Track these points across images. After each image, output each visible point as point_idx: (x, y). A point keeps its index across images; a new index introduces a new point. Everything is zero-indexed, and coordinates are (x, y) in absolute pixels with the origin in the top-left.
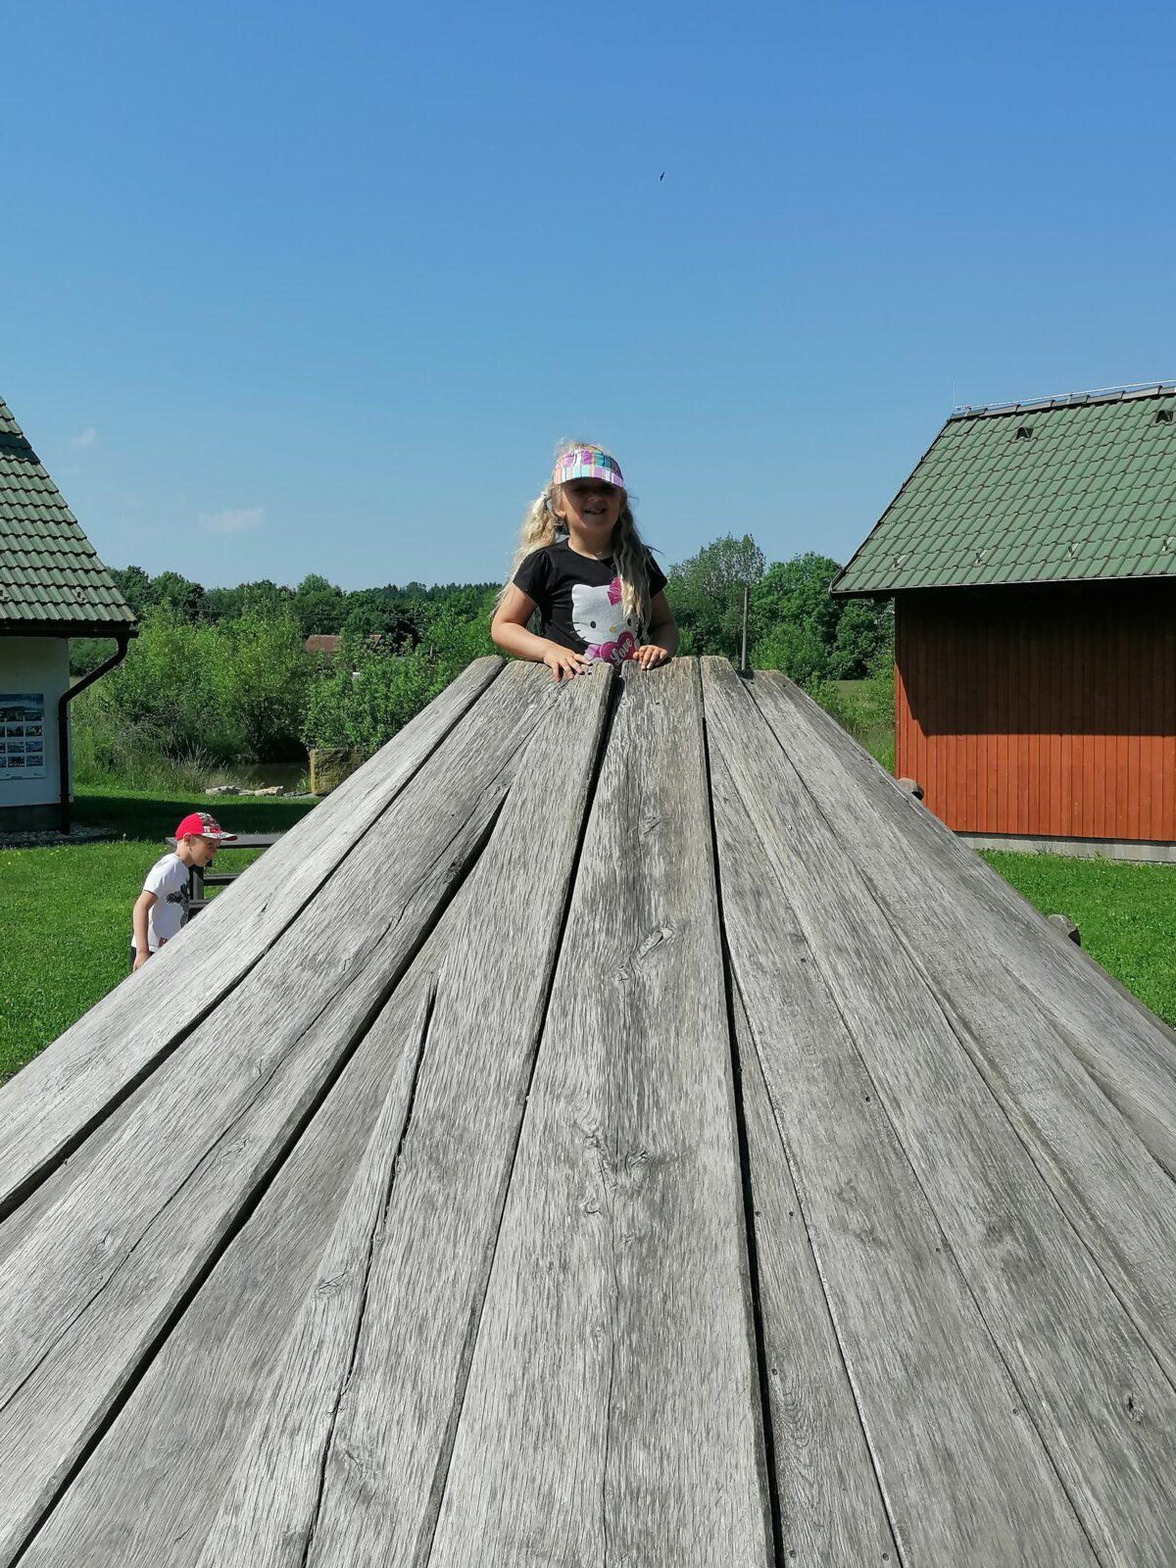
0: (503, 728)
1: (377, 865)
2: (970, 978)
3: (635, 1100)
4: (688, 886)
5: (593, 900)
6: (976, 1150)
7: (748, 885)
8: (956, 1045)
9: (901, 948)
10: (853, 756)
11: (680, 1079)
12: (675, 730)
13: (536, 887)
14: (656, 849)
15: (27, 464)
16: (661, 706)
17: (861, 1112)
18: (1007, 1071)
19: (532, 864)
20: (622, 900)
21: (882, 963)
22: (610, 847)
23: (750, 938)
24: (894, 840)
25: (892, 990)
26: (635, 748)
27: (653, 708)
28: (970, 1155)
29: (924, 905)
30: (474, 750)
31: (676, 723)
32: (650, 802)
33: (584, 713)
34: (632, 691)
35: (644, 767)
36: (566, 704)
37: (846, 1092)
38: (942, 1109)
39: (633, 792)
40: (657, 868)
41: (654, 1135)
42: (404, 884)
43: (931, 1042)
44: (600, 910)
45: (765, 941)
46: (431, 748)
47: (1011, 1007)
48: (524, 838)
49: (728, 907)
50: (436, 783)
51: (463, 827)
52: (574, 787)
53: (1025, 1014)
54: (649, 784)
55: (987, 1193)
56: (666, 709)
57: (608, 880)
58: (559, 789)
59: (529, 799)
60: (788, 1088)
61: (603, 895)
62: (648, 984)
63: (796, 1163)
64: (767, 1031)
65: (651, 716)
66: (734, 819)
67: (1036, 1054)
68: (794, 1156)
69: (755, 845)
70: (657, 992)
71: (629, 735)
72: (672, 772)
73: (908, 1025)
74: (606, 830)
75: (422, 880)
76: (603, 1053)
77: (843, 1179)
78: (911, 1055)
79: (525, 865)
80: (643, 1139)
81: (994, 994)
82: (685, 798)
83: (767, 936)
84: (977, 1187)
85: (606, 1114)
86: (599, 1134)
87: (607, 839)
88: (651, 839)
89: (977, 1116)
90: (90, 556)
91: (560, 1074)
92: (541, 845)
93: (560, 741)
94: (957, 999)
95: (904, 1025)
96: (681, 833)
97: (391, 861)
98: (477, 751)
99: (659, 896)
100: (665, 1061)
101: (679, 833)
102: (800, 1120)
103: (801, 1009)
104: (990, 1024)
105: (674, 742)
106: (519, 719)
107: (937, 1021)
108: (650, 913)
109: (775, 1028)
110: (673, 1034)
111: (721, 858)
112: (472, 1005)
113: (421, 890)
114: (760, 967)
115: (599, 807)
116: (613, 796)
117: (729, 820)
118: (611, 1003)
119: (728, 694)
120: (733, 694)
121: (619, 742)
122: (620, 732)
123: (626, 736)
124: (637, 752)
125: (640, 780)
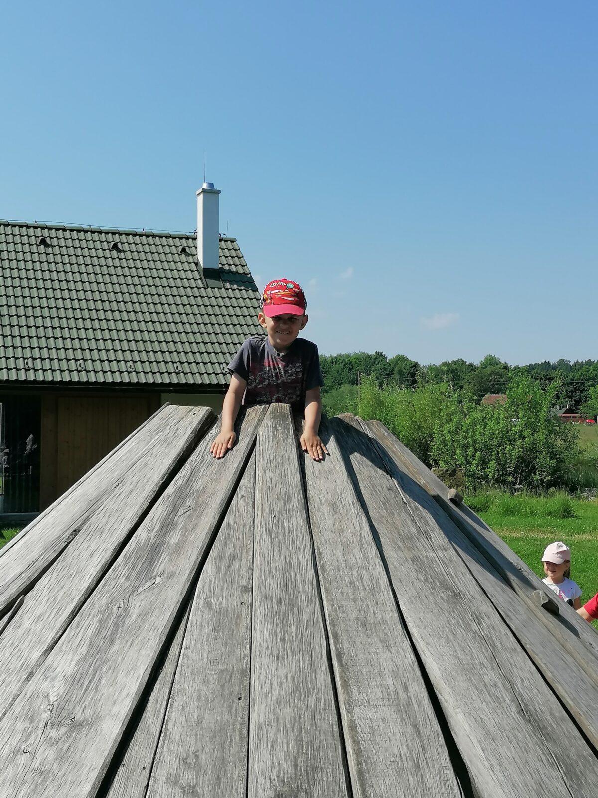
0: (141, 447)
2: (364, 625)
3: (87, 682)
4: (186, 550)
5: (130, 556)
6: (299, 742)
7: (229, 551)
8: (324, 668)
9: (317, 601)
11: (118, 673)
13: (101, 546)
14: (180, 526)
15: (250, 292)
17: (230, 707)
18: (355, 691)
19: (105, 532)
20: (145, 557)
21: (295, 609)
22: (156, 524)
23: (212, 586)
24: (358, 528)
25: (293, 628)
26: (202, 461)
28: (292, 743)
29: (355, 573)
32: (193, 496)
33: (179, 439)
35: (201, 474)
36: (173, 433)
37: (226, 692)
38: (287, 710)
39: (187, 489)
40: (174, 538)
41: (85, 707)
42: (49, 541)
43: (305, 665)
44: (130, 563)
45: (222, 589)
47: (388, 647)
48: (109, 516)
49: (208, 566)
51: (90, 508)
52: (152, 485)
53: (398, 652)
54: (198, 485)
55: (291, 770)
57: (144, 544)
58: (143, 486)
59: (124, 492)
60: (186, 686)
61: (136, 554)
62: (132, 611)
63: (165, 735)
64: (192, 648)
66: (242, 511)
67: (390, 682)
68: (167, 729)
69: (248, 526)
70: (134, 617)
73: (293, 652)
74: (159, 513)
75: (57, 539)
76: (85, 653)
77: (193, 749)
78: (282, 672)
79: (102, 532)
80: (77, 708)
81: (378, 636)
83: (225, 586)
84: (285, 765)
85: (66, 691)
86: (56, 704)
87: (157, 518)
88: (181, 520)
89: (314, 717)
91: (56, 664)
92: (116, 521)
93: (158, 456)
94: (344, 638)
95: (289, 651)
96: (200, 516)
97: (52, 527)
99: (166, 556)
100: (115, 661)
102: (183, 707)
103: (223, 635)
104: (361, 656)
106: (151, 441)
107: (318, 651)
108: (155, 566)
109: (199, 646)
110: (129, 644)
111: (220, 534)
112: (33, 617)
113: (53, 545)
114: (208, 605)
115: (163, 498)
116: (174, 492)
117: (238, 509)
118: (105, 621)
119: (275, 428)
120: (280, 428)
121: (195, 457)
122: (199, 451)
123: (201, 454)
124: (202, 464)
125: (195, 481)
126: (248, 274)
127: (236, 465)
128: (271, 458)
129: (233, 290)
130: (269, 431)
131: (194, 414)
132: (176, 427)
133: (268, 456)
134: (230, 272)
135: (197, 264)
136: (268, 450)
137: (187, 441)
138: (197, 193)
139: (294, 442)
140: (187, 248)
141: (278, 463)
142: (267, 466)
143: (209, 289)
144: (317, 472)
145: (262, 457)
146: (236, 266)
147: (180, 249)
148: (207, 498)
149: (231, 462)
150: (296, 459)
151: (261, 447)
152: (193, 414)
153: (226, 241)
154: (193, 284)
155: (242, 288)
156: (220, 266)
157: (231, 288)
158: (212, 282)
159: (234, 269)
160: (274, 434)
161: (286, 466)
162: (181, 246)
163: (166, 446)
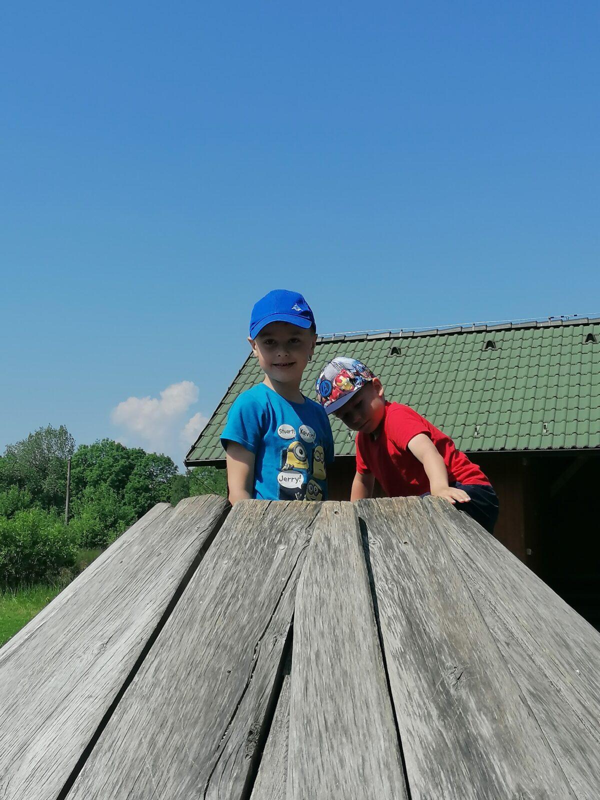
0: (254, 571)
1: (149, 736)
4: (524, 747)
5: (432, 770)
12: (433, 571)
13: (367, 758)
14: (472, 704)
16: (410, 546)
19: (352, 729)
20: (464, 770)
22: (425, 704)
26: (403, 590)
27: (403, 548)
30: (229, 595)
31: (432, 563)
32: (444, 650)
33: (346, 554)
34: (375, 530)
35: (421, 611)
36: (323, 544)
39: (422, 639)
40: (484, 728)
42: (194, 760)
44: (445, 783)
46: (172, 594)
48: (332, 697)
50: (194, 634)
51: (247, 686)
52: (365, 636)
54: (435, 629)
56: (416, 548)
57: (438, 745)
59: (322, 651)
61: (441, 764)
65: (403, 555)
66: (524, 665)
71: (392, 576)
72: (451, 616)
74: (411, 684)
75: (217, 755)
79: (346, 732)
82: (476, 644)
87: (417, 695)
88: (463, 693)
92: (354, 707)
93: (332, 584)
97: (167, 731)
98: (233, 596)
99: (500, 761)
101: (488, 685)
105: (439, 583)
106: (271, 561)
108: (499, 783)
111: (534, 710)
113: (220, 766)
115: (394, 656)
116: (403, 644)
117: (519, 665)
123: (389, 577)
124: (408, 595)
125: (423, 625)
137: (363, 558)
148: (470, 651)
163: (331, 567)
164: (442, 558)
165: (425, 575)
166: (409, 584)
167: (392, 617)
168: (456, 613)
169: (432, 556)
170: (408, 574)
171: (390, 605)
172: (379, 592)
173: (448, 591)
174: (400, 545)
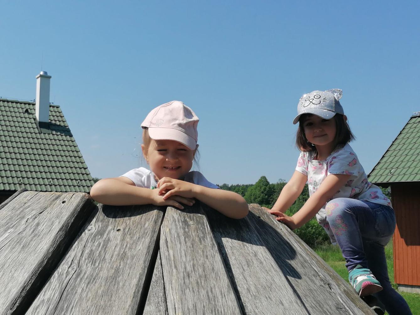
10: (312, 281)
15: (68, 137)
16: (120, 233)
26: (79, 274)
31: (127, 250)
33: (42, 238)
35: (77, 296)
56: (124, 235)
90: (85, 169)
105: (118, 269)
119: (185, 222)
120: (191, 223)
121: (67, 267)
122: (72, 257)
123: (76, 262)
124: (79, 279)
125: (67, 311)
126: (67, 127)
127: (135, 281)
128: (189, 268)
129: (57, 135)
130: (178, 227)
131: (63, 202)
132: (36, 221)
133: (183, 266)
134: (55, 125)
135: (35, 119)
136: (181, 257)
137: (54, 242)
138: (37, 77)
139: (215, 243)
140: (29, 110)
141: (200, 277)
142: (184, 283)
143: (42, 134)
144: (253, 288)
145: (176, 267)
146: (60, 121)
147: (25, 110)
149: (126, 275)
150: (224, 269)
151: (171, 252)
152: (61, 202)
153: (53, 107)
154: (32, 130)
155: (63, 134)
156: (50, 121)
157: (56, 134)
158: (44, 130)
159: (58, 123)
160: (185, 232)
161: (212, 280)
162: (25, 108)
163: (19, 250)
164: (141, 245)
165: (111, 260)
166: (89, 268)
167: (46, 300)
168: (110, 300)
169: (134, 242)
170: (96, 259)
171: (54, 289)
172: (57, 275)
173: (121, 277)
174: (112, 231)
